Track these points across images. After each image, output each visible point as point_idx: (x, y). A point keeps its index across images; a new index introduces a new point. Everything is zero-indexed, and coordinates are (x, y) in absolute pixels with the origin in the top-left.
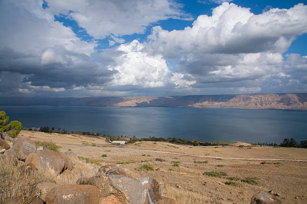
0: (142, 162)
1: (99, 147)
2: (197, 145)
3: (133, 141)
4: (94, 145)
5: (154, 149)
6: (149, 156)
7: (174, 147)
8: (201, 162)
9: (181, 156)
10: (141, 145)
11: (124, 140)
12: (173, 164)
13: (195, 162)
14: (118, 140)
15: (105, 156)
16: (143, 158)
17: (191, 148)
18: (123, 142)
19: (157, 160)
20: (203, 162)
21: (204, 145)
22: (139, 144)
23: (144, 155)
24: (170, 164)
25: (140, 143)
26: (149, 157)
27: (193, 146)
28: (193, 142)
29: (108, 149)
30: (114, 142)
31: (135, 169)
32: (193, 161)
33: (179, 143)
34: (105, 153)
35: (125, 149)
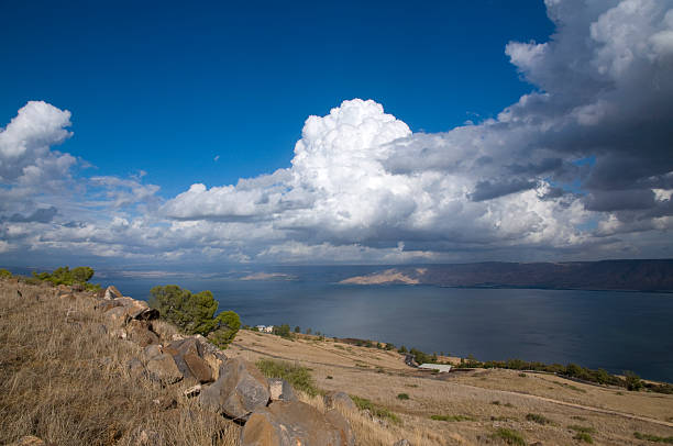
0: (493, 419)
1: (391, 374)
2: (637, 388)
3: (468, 365)
4: (381, 371)
5: (522, 389)
6: (508, 405)
7: (574, 388)
8: (658, 440)
9: (593, 414)
10: (488, 377)
11: (448, 363)
12: (575, 433)
13: (637, 436)
14: (433, 361)
15: (403, 397)
16: (494, 411)
17: (619, 393)
18: (446, 368)
19: (529, 417)
20: (665, 440)
21: (658, 392)
22: (482, 374)
23: (497, 403)
24: (565, 433)
25: (486, 373)
26: (508, 409)
27: (623, 390)
28: (623, 378)
29: (411, 380)
30: (424, 366)
31: (479, 438)
32: (632, 432)
33: (584, 379)
34: (405, 391)
35: (450, 385)
